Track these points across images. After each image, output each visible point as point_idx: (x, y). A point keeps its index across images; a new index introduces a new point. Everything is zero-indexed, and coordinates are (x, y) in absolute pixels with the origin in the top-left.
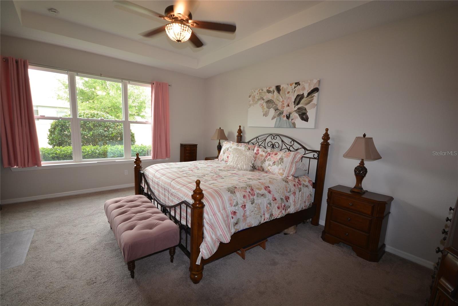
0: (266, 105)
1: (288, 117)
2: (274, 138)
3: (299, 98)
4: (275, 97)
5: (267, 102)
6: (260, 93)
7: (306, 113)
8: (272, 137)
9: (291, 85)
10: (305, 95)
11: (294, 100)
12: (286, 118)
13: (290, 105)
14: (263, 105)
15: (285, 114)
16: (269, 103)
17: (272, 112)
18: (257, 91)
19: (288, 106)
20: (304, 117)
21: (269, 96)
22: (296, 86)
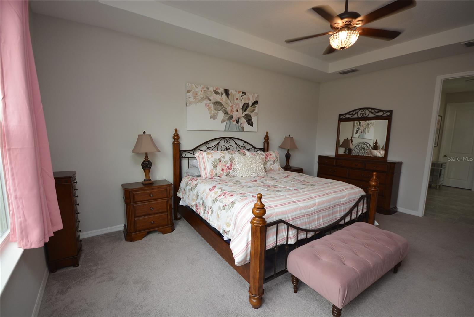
0: (214, 107)
1: (237, 122)
2: (227, 142)
3: (245, 107)
4: (224, 100)
5: (214, 103)
6: (204, 90)
7: (251, 120)
8: (225, 141)
9: (239, 92)
10: (250, 105)
11: (241, 107)
12: (235, 122)
13: (238, 111)
14: (210, 106)
15: (234, 118)
16: (217, 105)
17: (221, 115)
18: (200, 88)
19: (237, 111)
20: (250, 122)
21: (218, 98)
22: (243, 95)
